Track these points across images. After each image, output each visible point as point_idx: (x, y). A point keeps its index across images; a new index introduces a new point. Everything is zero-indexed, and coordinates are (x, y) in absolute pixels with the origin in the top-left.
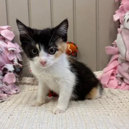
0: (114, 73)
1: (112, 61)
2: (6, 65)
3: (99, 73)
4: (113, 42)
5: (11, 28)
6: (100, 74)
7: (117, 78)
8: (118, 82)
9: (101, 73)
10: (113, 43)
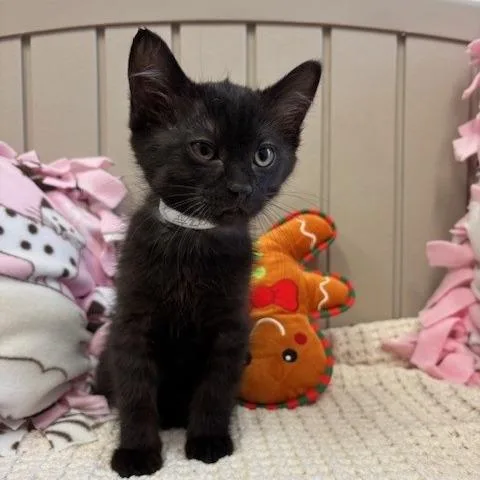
0: (459, 328)
1: (451, 290)
2: (97, 291)
3: (402, 326)
4: (453, 228)
5: (112, 164)
6: (407, 329)
7: (468, 345)
8: (475, 362)
9: (409, 325)
10: (452, 231)
